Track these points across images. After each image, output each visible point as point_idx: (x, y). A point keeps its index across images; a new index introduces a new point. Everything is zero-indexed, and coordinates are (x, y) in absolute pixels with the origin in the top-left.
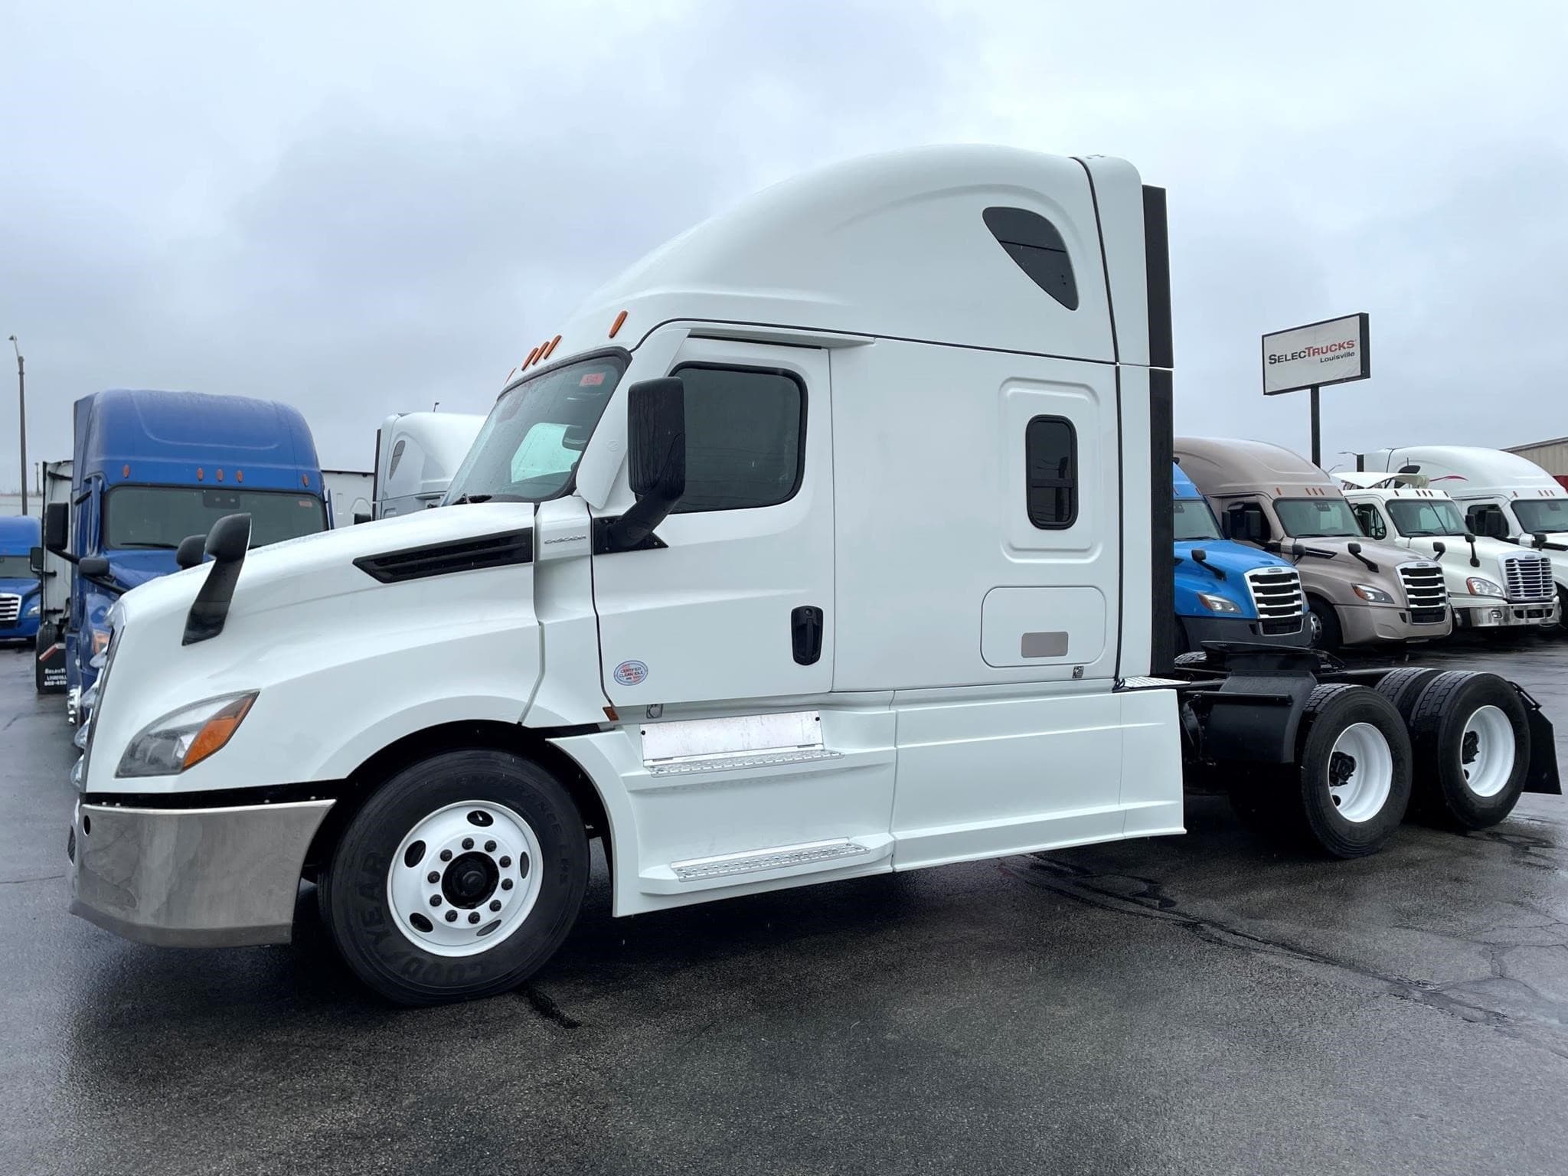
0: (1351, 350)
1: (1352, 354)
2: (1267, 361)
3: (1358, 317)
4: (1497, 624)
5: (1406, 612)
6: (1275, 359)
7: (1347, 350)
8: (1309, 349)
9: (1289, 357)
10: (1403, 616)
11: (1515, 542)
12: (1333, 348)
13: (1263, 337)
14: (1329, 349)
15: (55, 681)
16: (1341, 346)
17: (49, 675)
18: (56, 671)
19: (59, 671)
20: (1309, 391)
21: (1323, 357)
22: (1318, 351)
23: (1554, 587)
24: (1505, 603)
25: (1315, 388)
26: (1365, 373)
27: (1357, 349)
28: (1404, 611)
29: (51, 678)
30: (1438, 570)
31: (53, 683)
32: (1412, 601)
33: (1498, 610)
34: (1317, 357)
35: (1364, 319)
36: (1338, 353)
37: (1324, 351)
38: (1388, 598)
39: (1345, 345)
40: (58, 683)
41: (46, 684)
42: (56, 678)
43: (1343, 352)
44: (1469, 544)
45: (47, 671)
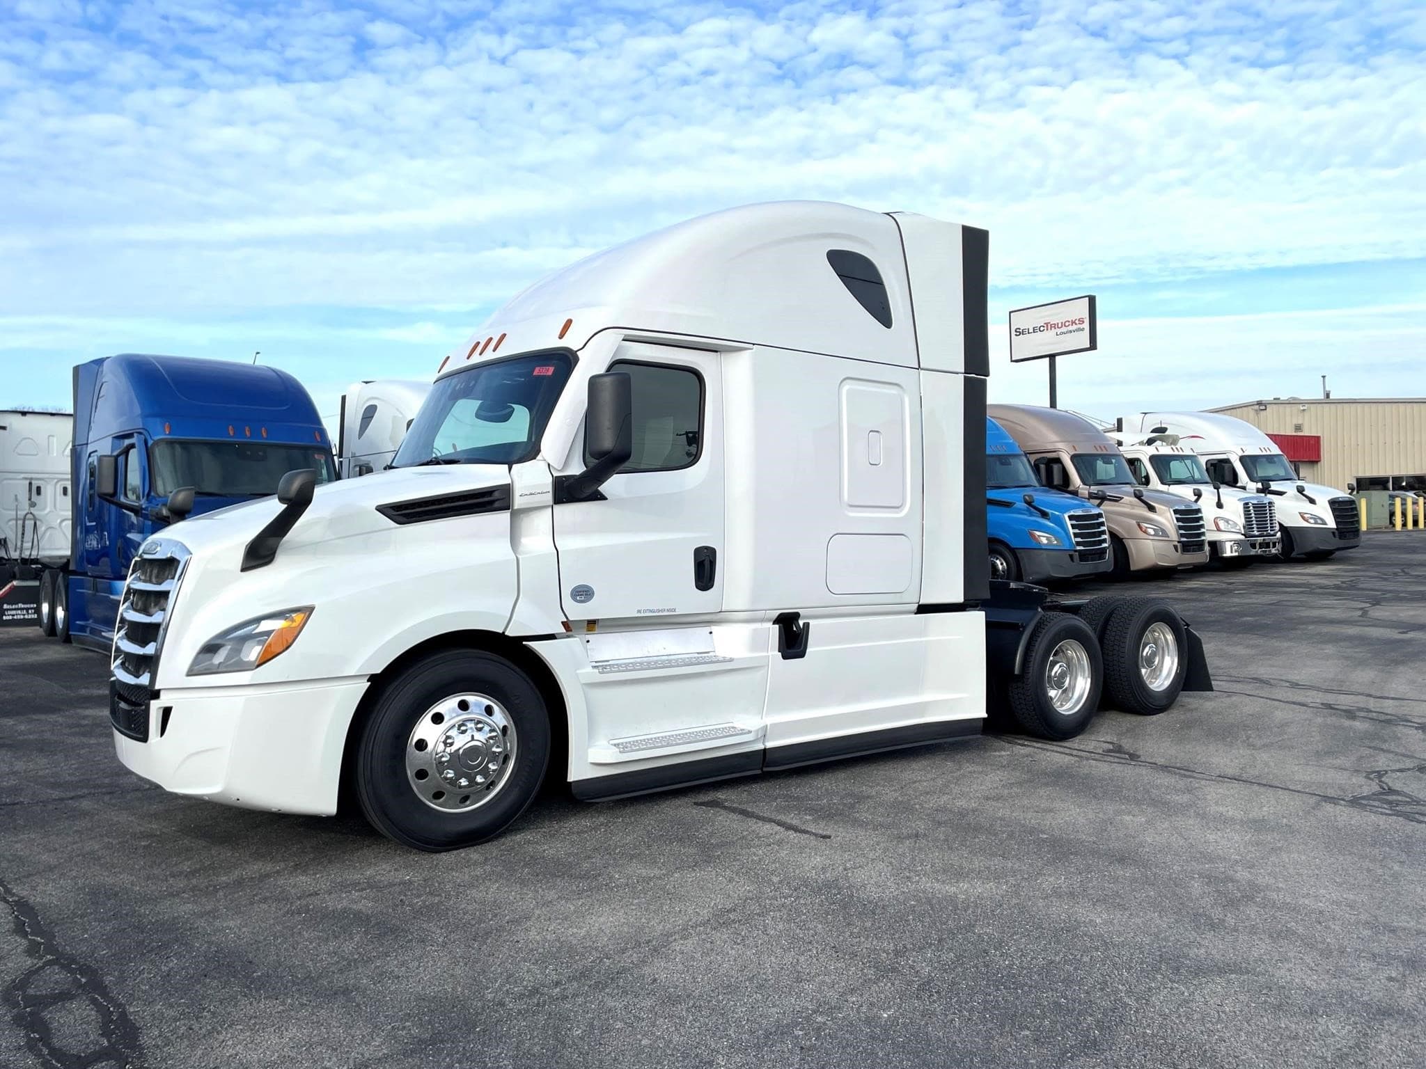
0: (1081, 326)
1: (1083, 329)
2: (1013, 333)
3: (1087, 299)
4: (1237, 554)
5: (1179, 545)
6: (1020, 332)
7: (1079, 326)
8: (1047, 324)
9: (1031, 330)
10: (1176, 547)
11: (1244, 488)
12: (1067, 324)
13: (1010, 313)
14: (1064, 325)
15: (13, 615)
16: (1073, 322)
17: (8, 610)
18: (14, 607)
19: (16, 606)
20: (1048, 359)
21: (1059, 331)
22: (1055, 326)
23: (1277, 525)
24: (1243, 537)
25: (1052, 357)
26: (1093, 346)
27: (1086, 326)
28: (1176, 543)
29: (10, 612)
30: (1199, 511)
31: (11, 617)
32: (1182, 535)
33: (1238, 543)
34: (1054, 331)
35: (1092, 300)
36: (1071, 328)
37: (1060, 325)
38: (1165, 533)
39: (1077, 322)
40: (15, 617)
41: (4, 618)
42: (14, 612)
43: (1075, 327)
44: (1216, 491)
45: (5, 606)
